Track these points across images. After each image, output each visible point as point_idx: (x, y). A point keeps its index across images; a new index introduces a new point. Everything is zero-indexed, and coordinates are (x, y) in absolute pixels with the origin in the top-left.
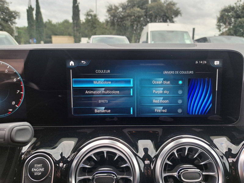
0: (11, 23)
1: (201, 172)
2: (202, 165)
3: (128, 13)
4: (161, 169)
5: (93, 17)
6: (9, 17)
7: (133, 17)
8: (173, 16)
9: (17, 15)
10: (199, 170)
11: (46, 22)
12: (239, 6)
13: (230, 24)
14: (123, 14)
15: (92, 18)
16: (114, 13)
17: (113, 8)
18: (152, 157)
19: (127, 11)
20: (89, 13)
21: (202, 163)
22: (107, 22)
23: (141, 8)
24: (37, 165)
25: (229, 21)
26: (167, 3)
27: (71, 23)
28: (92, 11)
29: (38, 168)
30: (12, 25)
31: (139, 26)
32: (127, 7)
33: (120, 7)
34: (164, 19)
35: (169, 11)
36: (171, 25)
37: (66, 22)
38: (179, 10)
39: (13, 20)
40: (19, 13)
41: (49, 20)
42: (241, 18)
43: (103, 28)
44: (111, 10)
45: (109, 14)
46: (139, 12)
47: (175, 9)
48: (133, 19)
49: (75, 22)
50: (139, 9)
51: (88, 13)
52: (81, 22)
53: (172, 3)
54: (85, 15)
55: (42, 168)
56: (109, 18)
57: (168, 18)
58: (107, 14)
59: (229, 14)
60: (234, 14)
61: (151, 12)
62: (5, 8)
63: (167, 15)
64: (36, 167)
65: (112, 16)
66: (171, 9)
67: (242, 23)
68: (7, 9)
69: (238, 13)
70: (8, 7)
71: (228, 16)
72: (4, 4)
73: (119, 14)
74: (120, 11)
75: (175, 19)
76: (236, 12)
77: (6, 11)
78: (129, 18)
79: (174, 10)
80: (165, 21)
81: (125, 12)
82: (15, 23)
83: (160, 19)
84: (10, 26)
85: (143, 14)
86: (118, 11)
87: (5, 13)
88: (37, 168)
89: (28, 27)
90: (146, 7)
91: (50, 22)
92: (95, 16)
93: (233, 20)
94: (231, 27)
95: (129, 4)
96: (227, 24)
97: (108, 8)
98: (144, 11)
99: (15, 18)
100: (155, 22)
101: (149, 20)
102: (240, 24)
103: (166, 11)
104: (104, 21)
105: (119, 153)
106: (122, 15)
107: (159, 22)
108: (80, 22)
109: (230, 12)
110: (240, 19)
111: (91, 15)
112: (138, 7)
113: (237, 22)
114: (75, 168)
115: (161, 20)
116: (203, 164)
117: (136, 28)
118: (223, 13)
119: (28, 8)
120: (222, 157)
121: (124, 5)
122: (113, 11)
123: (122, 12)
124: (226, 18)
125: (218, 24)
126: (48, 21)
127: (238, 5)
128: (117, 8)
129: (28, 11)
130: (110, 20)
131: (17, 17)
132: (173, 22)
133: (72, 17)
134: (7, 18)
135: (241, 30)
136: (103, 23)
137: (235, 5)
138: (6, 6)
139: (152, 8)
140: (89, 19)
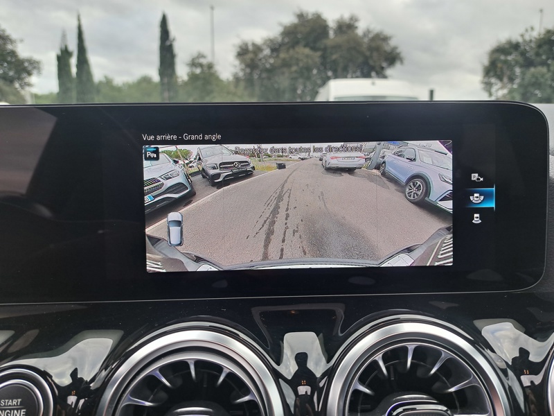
0: (21, 85)
1: (449, 412)
2: (451, 393)
3: (284, 60)
4: (342, 404)
5: (205, 69)
6: (16, 73)
7: (294, 68)
8: (384, 65)
9: (35, 68)
10: (445, 408)
11: (100, 83)
12: (531, 41)
13: (511, 80)
14: (272, 61)
15: (202, 72)
16: (252, 60)
17: (250, 48)
18: (318, 375)
19: (282, 55)
20: (196, 61)
21: (452, 390)
22: (237, 79)
23: (314, 49)
24: (7, 401)
25: (508, 73)
26: (371, 36)
27: (156, 85)
28: (203, 56)
29: (10, 410)
30: (23, 88)
31: (309, 86)
32: (280, 45)
33: (264, 47)
34: (365, 71)
35: (375, 54)
36: (380, 82)
37: (146, 80)
38: (398, 51)
39: (25, 78)
40: (38, 63)
41: (106, 77)
42: (535, 66)
43: (228, 93)
44: (247, 54)
45: (242, 61)
46: (307, 56)
47: (388, 49)
48: (296, 72)
49: (166, 80)
50: (307, 51)
51: (193, 60)
52: (180, 80)
53: (382, 37)
54: (188, 65)
55: (21, 409)
56: (242, 70)
57: (372, 68)
58: (237, 62)
59: (510, 58)
60: (520, 59)
61: (334, 57)
62: (8, 53)
63: (371, 63)
64: (5, 406)
65: (248, 66)
66: (378, 49)
67: (537, 78)
68: (13, 53)
69: (528, 55)
70: (14, 49)
71: (506, 62)
72: (5, 44)
73: (264, 61)
74: (267, 55)
75: (389, 72)
76: (523, 54)
77: (9, 59)
78: (285, 70)
79: (385, 51)
80: (366, 75)
81: (277, 56)
82: (29, 85)
83: (354, 72)
84: (18, 92)
85: (318, 60)
86: (261, 56)
87: (8, 62)
88: (5, 410)
89: (58, 93)
90: (322, 47)
91: (108, 82)
92: (210, 66)
93: (518, 70)
94: (515, 86)
95: (286, 40)
96: (505, 80)
97: (239, 50)
98: (319, 53)
99: (29, 74)
100: (345, 77)
101: (330, 73)
102: (533, 80)
103: (368, 53)
104: (231, 78)
105: (228, 366)
106: (271, 64)
107: (352, 77)
108: (176, 81)
109: (510, 54)
110: (532, 70)
111: (201, 65)
112: (305, 46)
113: (528, 76)
114: (108, 407)
115: (358, 73)
116: (455, 392)
117: (303, 91)
118: (496, 55)
119: (59, 53)
120: (505, 372)
121: (275, 42)
122: (250, 56)
123: (270, 57)
124: (501, 68)
125: (486, 80)
126: (103, 79)
127: (527, 38)
128: (257, 49)
129: (59, 59)
130: (245, 75)
131: (35, 72)
132: (385, 77)
133: (160, 70)
134: (11, 73)
135: (537, 92)
136: (229, 82)
137: (520, 40)
138: (9, 47)
139: (337, 47)
140: (197, 74)
